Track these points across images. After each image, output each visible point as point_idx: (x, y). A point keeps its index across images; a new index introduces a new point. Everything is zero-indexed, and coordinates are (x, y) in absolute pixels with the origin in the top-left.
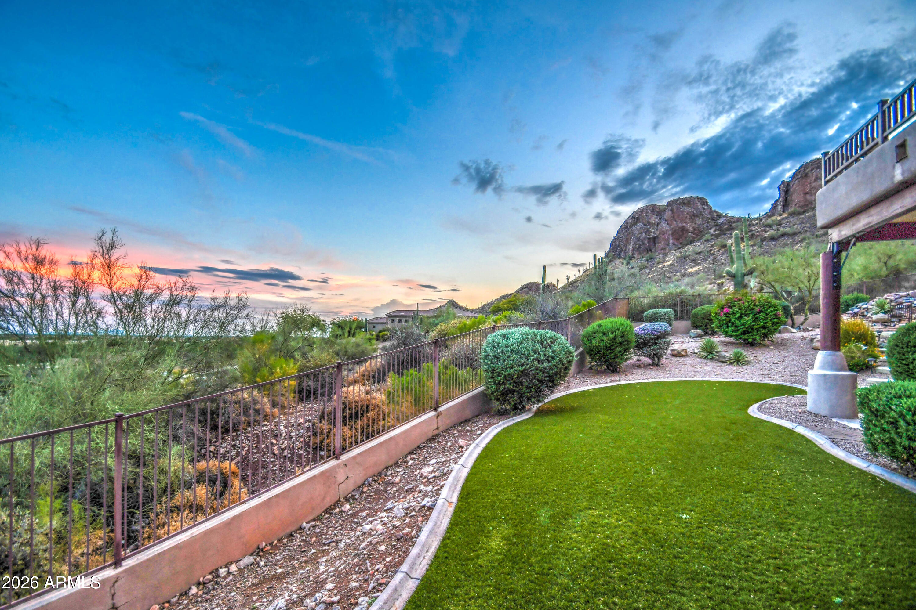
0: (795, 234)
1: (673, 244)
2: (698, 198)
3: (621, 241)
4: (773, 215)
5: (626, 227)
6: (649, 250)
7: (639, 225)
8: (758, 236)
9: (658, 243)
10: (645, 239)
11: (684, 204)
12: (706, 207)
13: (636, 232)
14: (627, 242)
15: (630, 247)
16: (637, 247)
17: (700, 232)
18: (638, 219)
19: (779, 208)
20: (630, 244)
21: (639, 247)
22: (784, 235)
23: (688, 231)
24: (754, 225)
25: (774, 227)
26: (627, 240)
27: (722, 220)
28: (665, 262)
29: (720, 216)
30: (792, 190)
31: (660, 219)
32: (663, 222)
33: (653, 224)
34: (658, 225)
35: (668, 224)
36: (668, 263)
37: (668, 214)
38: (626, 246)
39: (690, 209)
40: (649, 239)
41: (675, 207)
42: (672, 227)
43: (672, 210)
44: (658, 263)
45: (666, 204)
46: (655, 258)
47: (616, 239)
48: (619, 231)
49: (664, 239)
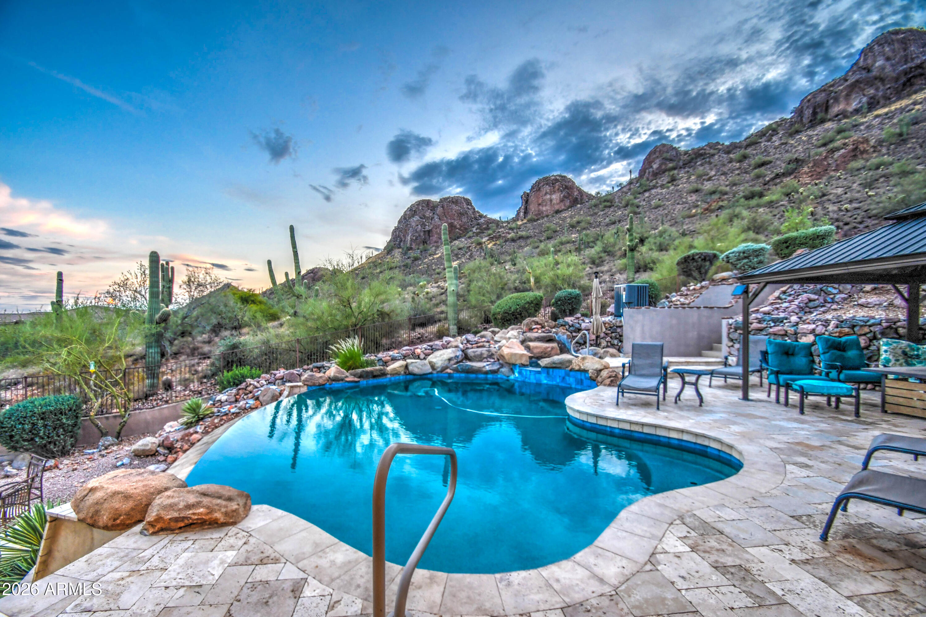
0: (528, 238)
2: (464, 198)
3: (400, 231)
4: (518, 220)
5: (405, 218)
6: (424, 242)
7: (416, 218)
8: (504, 237)
9: (432, 236)
10: (421, 231)
11: (453, 202)
12: (470, 207)
13: (414, 224)
14: (406, 233)
15: (409, 238)
16: (414, 238)
17: (466, 229)
18: (415, 212)
19: (522, 214)
20: (408, 235)
21: (416, 239)
22: (521, 238)
23: (455, 227)
24: (503, 227)
25: (515, 231)
26: (406, 230)
27: (482, 220)
28: (435, 254)
29: (481, 216)
30: (530, 200)
31: (434, 214)
32: (436, 216)
33: (428, 218)
34: (431, 220)
35: (440, 219)
36: (438, 256)
37: (439, 210)
38: (404, 236)
39: (457, 208)
40: (424, 231)
41: (445, 204)
42: (443, 222)
43: (443, 207)
44: (430, 255)
45: (438, 201)
46: (428, 250)
47: (396, 229)
48: (400, 222)
49: (437, 233)
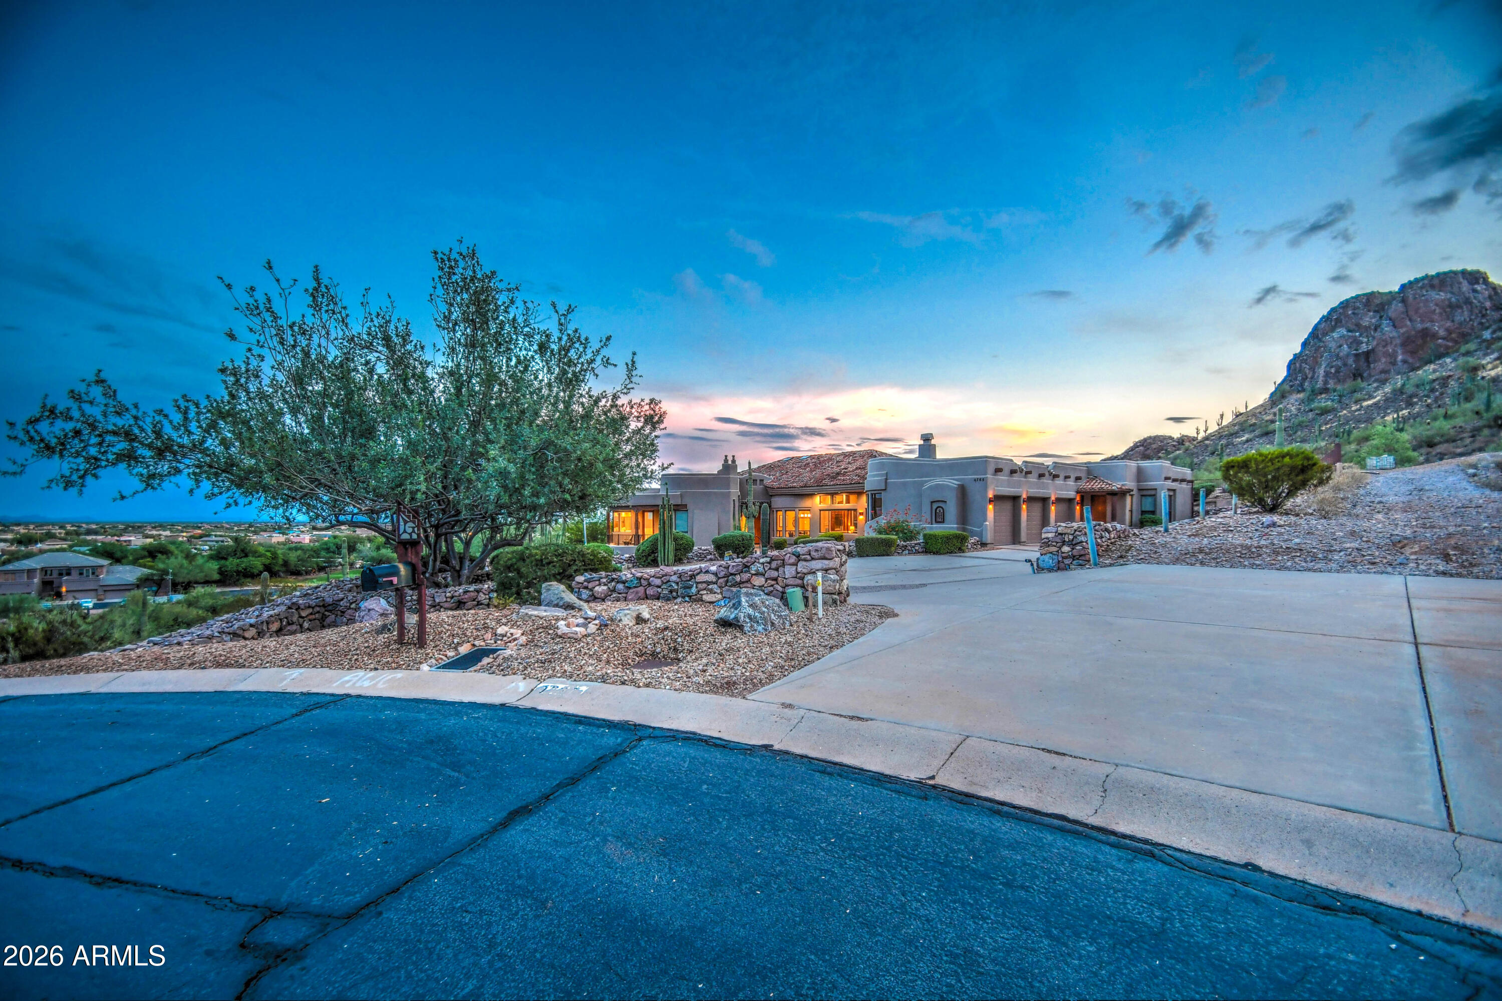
1: (1404, 362)
3: (1305, 362)
5: (1316, 336)
6: (1357, 375)
7: (1340, 332)
9: (1375, 361)
10: (1348, 355)
11: (1433, 285)
12: (1481, 286)
13: (1333, 345)
14: (1316, 364)
15: (1321, 372)
16: (1333, 370)
18: (1338, 321)
20: (1321, 365)
21: (1338, 371)
23: (1435, 337)
26: (1315, 358)
31: (1381, 317)
32: (1385, 323)
33: (1367, 328)
34: (1376, 330)
35: (1394, 326)
36: (1372, 402)
37: (1396, 309)
38: (1313, 369)
39: (1443, 297)
40: (1356, 355)
41: (1410, 294)
42: (1402, 331)
43: (1404, 301)
44: (1356, 402)
45: (1396, 288)
46: (1362, 389)
47: (1296, 357)
48: (1305, 344)
49: (1386, 354)
